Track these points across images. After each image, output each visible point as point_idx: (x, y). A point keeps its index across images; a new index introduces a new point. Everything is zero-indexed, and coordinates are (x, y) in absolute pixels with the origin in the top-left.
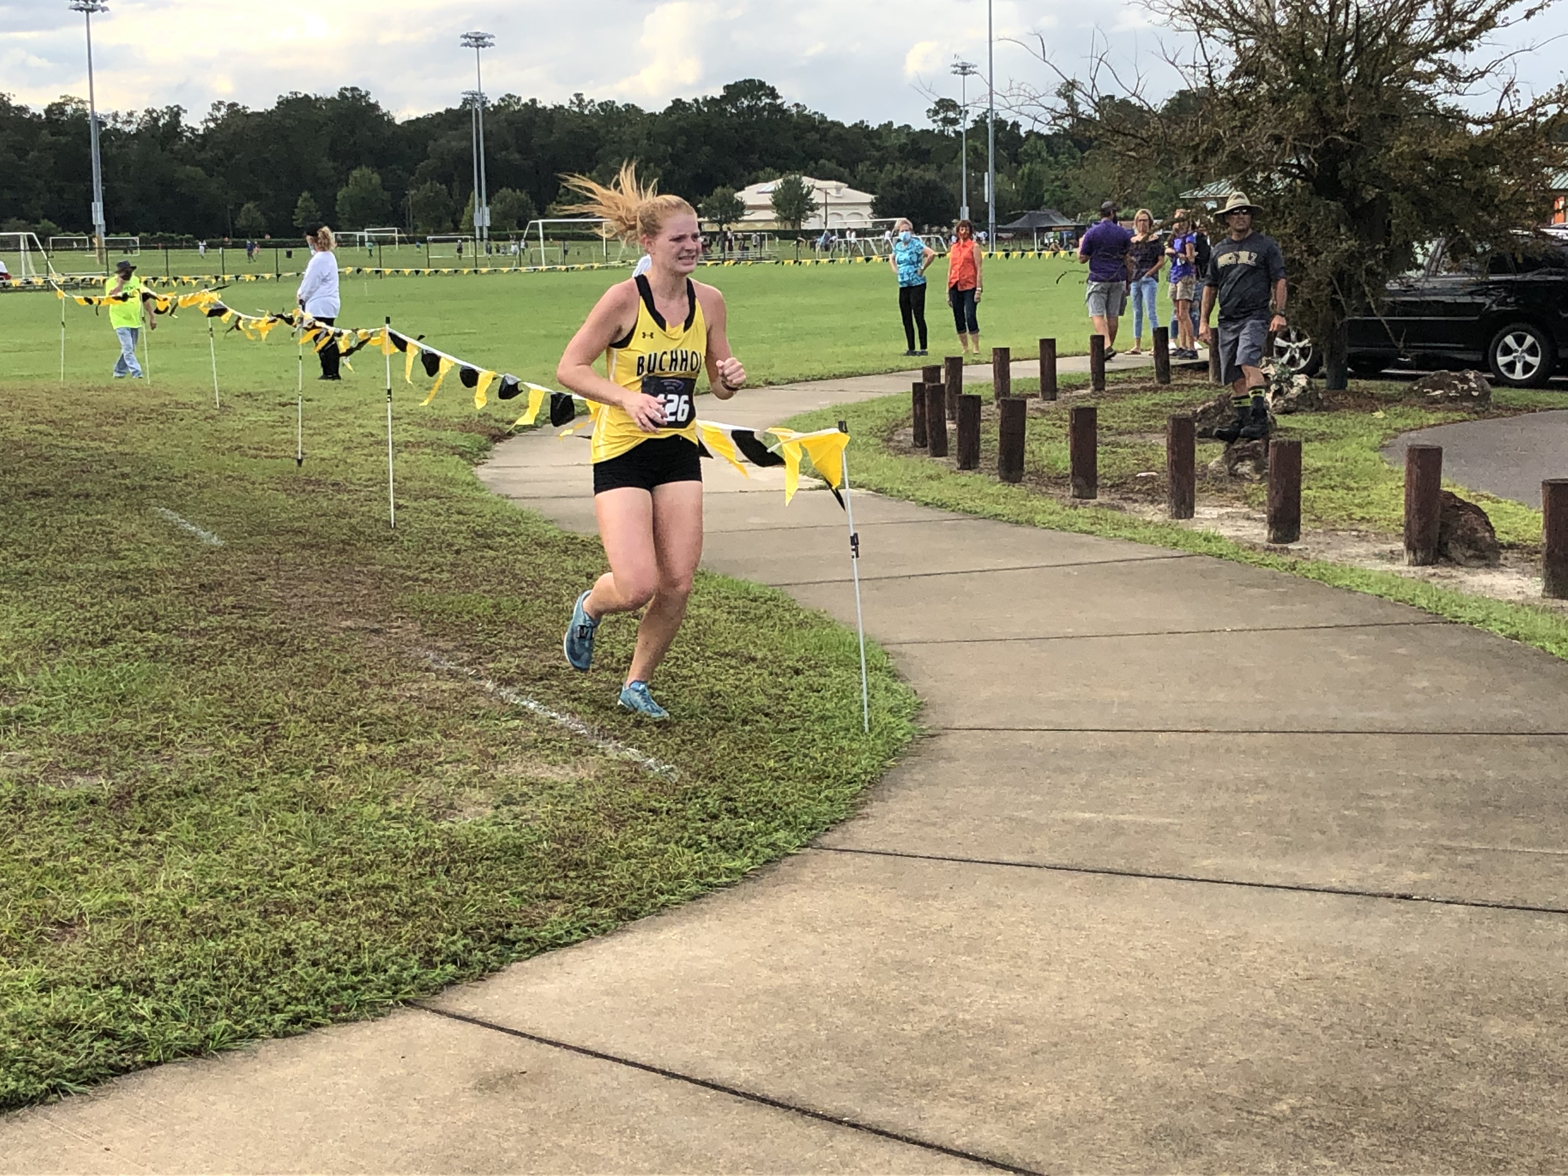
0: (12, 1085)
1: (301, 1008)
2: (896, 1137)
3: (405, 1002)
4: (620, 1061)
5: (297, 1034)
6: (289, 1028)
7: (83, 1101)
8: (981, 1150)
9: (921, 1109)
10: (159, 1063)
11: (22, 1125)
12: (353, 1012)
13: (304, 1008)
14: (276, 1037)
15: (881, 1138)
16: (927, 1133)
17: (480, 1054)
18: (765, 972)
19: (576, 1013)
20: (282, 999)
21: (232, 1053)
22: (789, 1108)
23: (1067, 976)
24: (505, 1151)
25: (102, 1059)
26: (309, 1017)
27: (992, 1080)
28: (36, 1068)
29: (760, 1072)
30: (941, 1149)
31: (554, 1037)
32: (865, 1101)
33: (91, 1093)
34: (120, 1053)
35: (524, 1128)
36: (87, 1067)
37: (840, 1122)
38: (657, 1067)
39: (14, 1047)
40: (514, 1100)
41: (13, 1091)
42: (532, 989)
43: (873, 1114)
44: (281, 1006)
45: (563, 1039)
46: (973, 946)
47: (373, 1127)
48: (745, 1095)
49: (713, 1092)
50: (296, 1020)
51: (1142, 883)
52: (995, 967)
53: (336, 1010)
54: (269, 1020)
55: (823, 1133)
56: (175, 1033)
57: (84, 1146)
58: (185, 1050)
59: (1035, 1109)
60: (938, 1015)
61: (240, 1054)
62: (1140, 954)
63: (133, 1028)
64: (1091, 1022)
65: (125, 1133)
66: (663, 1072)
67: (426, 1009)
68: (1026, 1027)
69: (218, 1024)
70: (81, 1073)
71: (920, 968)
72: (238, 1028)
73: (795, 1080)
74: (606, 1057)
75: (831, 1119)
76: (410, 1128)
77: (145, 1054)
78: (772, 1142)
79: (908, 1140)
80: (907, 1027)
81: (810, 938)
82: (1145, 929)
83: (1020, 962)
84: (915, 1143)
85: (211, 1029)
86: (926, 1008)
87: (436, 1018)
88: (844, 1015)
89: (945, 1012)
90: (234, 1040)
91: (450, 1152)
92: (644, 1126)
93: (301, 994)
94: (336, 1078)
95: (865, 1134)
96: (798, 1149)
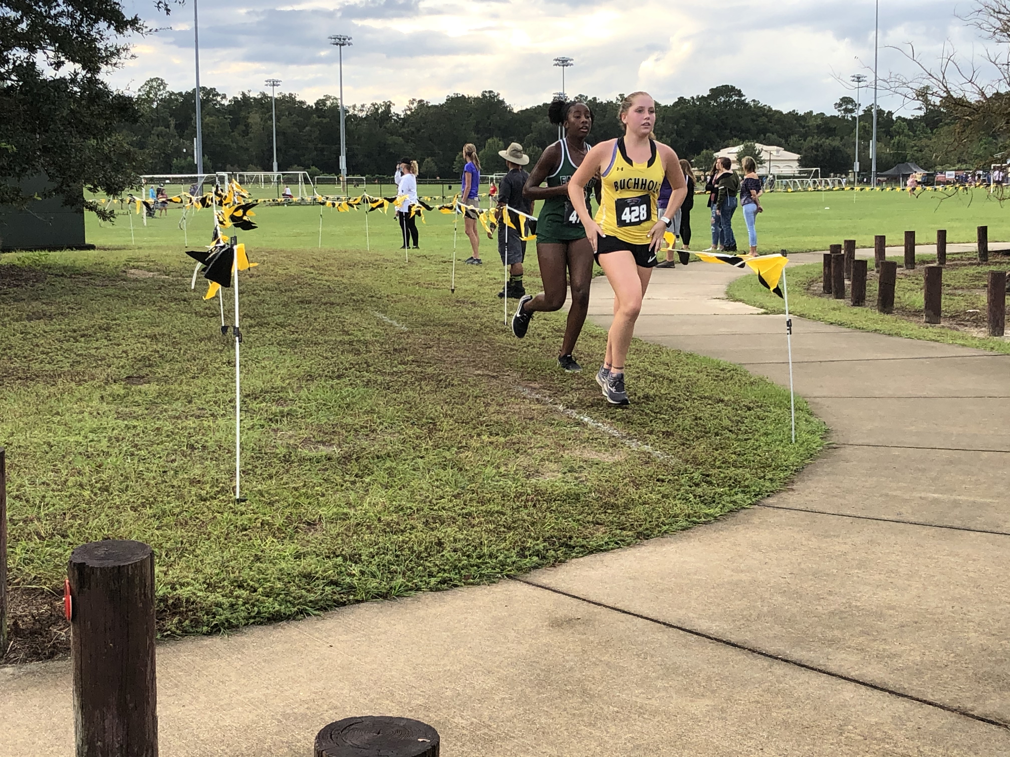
0: (277, 607)
1: (446, 575)
2: (812, 669)
3: (508, 576)
4: (638, 616)
5: (443, 590)
6: (439, 586)
7: (318, 620)
8: (867, 679)
9: (828, 654)
10: (362, 601)
11: (282, 631)
12: (477, 580)
13: (448, 575)
14: (431, 591)
15: (803, 668)
16: (833, 667)
17: (552, 607)
18: (728, 572)
19: (611, 588)
20: (435, 569)
21: (405, 598)
22: (744, 648)
23: (923, 584)
24: (567, 661)
25: (330, 596)
26: (451, 580)
27: (875, 640)
28: (291, 599)
29: (726, 627)
30: (841, 677)
31: (598, 601)
32: (793, 647)
33: (322, 614)
34: (340, 594)
35: (579, 649)
36: (321, 600)
37: (777, 658)
38: (661, 620)
39: (279, 586)
40: (573, 633)
41: (277, 611)
42: (585, 573)
43: (797, 654)
44: (435, 573)
45: (603, 602)
46: (861, 565)
47: (487, 643)
48: (716, 639)
49: (695, 636)
50: (443, 582)
51: (972, 534)
52: (877, 577)
53: (467, 578)
54: (427, 581)
55: (766, 664)
56: (373, 584)
57: (318, 644)
58: (378, 594)
59: (903, 658)
60: (840, 601)
61: (409, 599)
62: (971, 574)
63: (348, 580)
64: (940, 610)
65: (341, 638)
66: (664, 624)
67: (520, 581)
68: (897, 611)
69: (398, 581)
70: (317, 603)
71: (828, 575)
72: (410, 584)
73: (748, 633)
74: (630, 613)
75: (770, 656)
76: (509, 645)
77: (355, 596)
78: (733, 667)
79: (820, 671)
80: (818, 607)
81: (757, 555)
82: (974, 560)
83: (893, 575)
84: (824, 673)
85: (393, 584)
86: (831, 598)
87: (526, 586)
88: (779, 599)
89: (844, 601)
90: (407, 591)
91: (533, 659)
92: (653, 652)
93: (447, 567)
94: (466, 615)
95: (792, 665)
96: (749, 671)
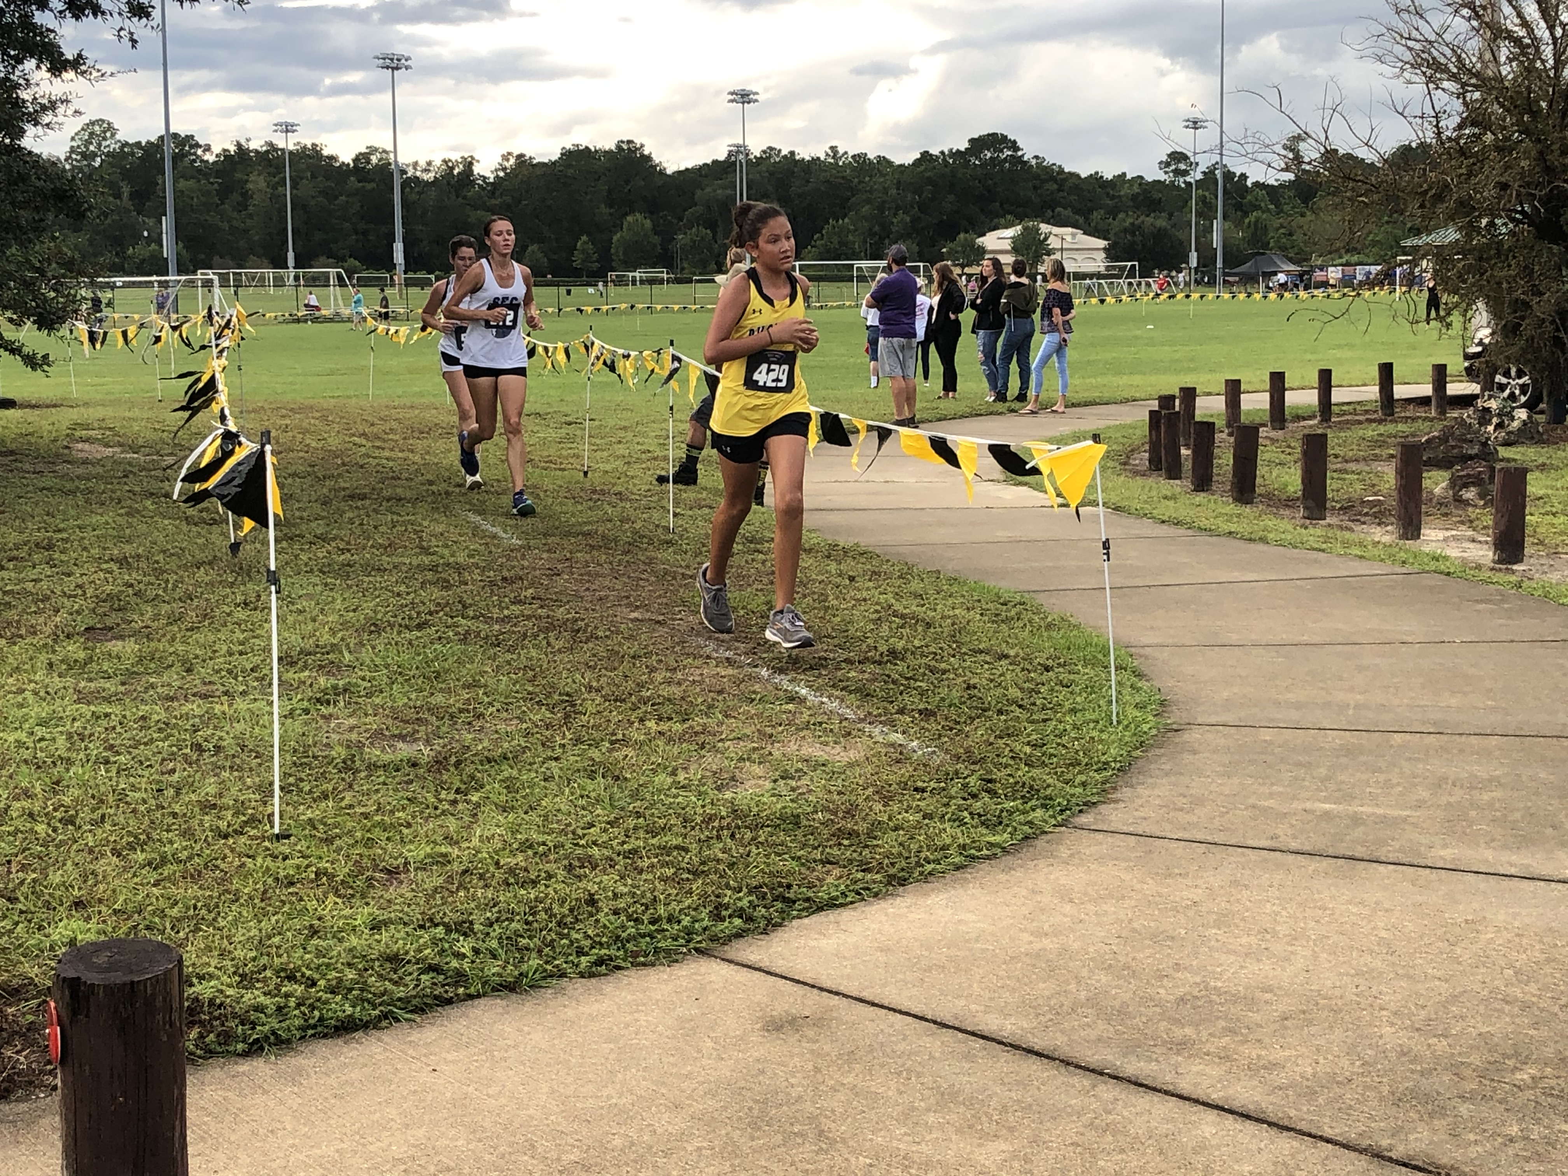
0: (349, 1010)
1: (603, 951)
2: (1155, 1089)
3: (697, 950)
4: (894, 1010)
5: (600, 975)
6: (594, 969)
7: (411, 1027)
8: (1236, 1105)
9: (1178, 1065)
10: (478, 996)
11: (358, 1046)
12: (651, 958)
13: (607, 952)
14: (583, 977)
15: (1141, 1089)
16: (1185, 1086)
17: (766, 1000)
18: (1026, 937)
19: (853, 967)
20: (588, 943)
21: (543, 990)
22: (1054, 1059)
23: (1313, 951)
24: (793, 1086)
25: (429, 990)
26: (611, 960)
27: (1245, 1042)
28: (370, 996)
29: (1026, 1026)
30: (1197, 1101)
31: (834, 987)
32: (1125, 1056)
33: (418, 1020)
34: (443, 986)
35: (810, 1066)
36: (415, 997)
37: (1101, 1074)
38: (929, 1017)
39: (351, 976)
40: (799, 1041)
41: (350, 1016)
42: (813, 943)
43: (1132, 1067)
45: (842, 989)
46: (1223, 920)
47: (672, 1059)
48: (1011, 1045)
49: (982, 1041)
50: (600, 962)
51: (1381, 868)
52: (1244, 940)
53: (635, 955)
54: (576, 961)
55: (1086, 1083)
56: (493, 968)
57: (413, 1067)
58: (501, 985)
59: (1286, 1070)
60: (1191, 980)
61: (550, 991)
62: (1383, 934)
63: (455, 964)
64: (1338, 992)
65: (450, 1057)
66: (935, 1022)
67: (716, 957)
68: (1275, 995)
69: (530, 963)
70: (409, 1002)
71: (1172, 938)
72: (549, 967)
73: (1059, 1034)
74: (882, 1007)
75: (1093, 1071)
76: (705, 1062)
77: (466, 988)
78: (1039, 1089)
79: (1166, 1093)
80: (1162, 991)
81: (1068, 908)
82: (1387, 911)
83: (1268, 936)
84: (1173, 1095)
85: (524, 967)
86: (1179, 975)
87: (725, 966)
88: (1104, 978)
89: (1198, 979)
90: (544, 978)
91: (742, 1084)
92: (919, 1069)
93: (604, 939)
94: (636, 1015)
95: (1126, 1085)
96: (1063, 1096)
